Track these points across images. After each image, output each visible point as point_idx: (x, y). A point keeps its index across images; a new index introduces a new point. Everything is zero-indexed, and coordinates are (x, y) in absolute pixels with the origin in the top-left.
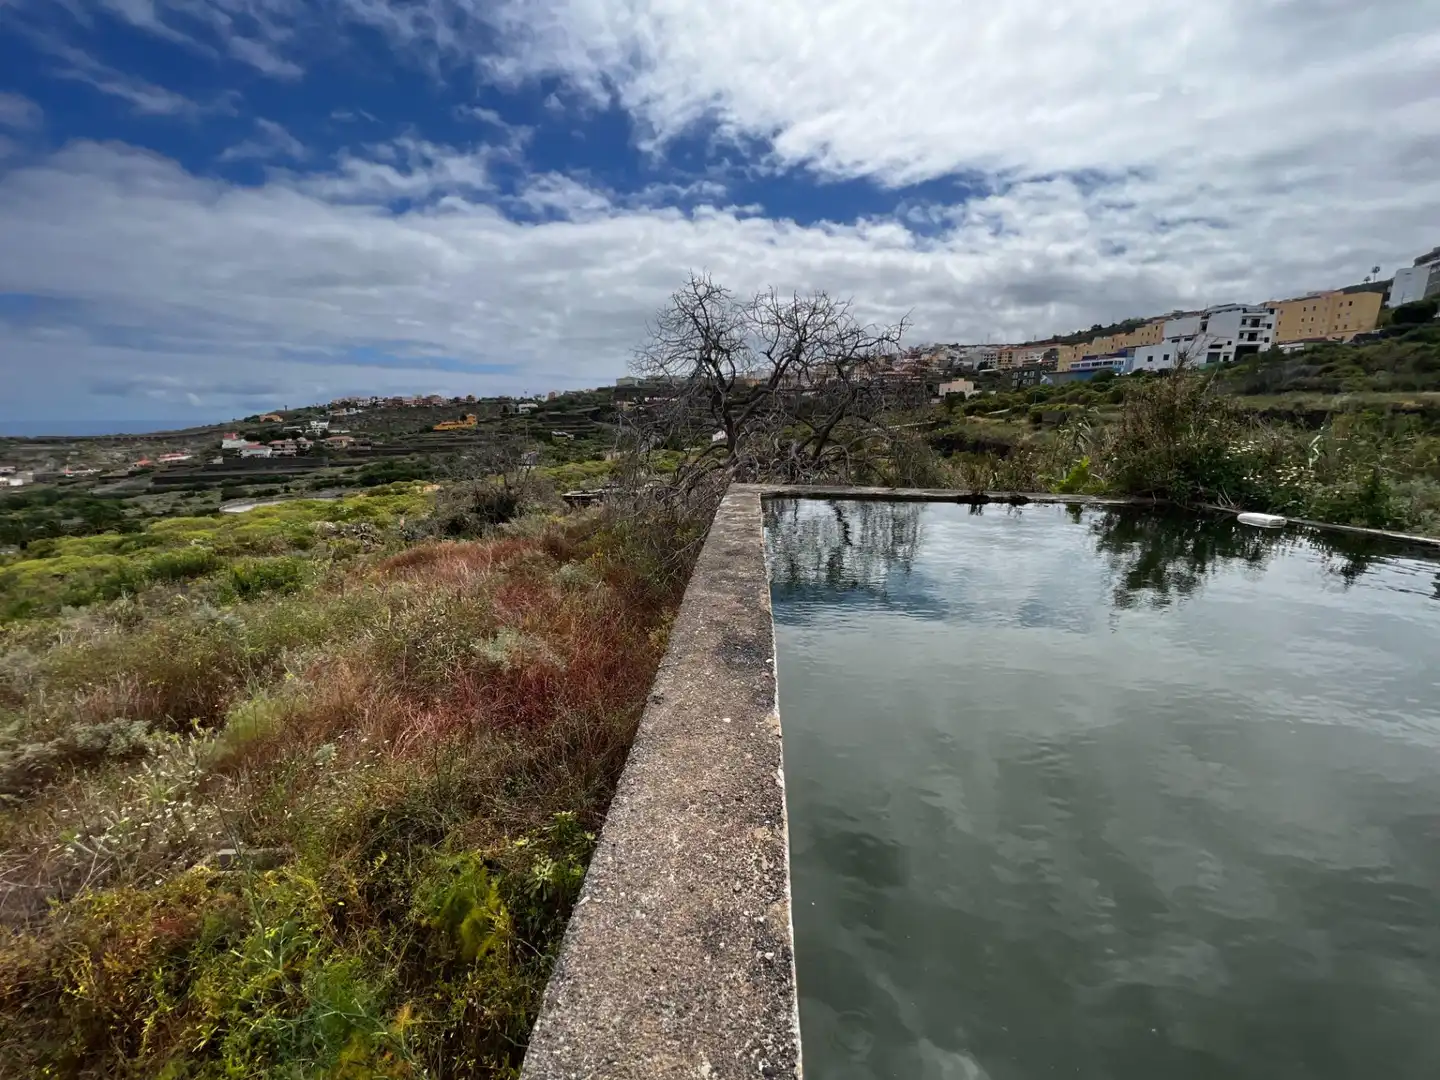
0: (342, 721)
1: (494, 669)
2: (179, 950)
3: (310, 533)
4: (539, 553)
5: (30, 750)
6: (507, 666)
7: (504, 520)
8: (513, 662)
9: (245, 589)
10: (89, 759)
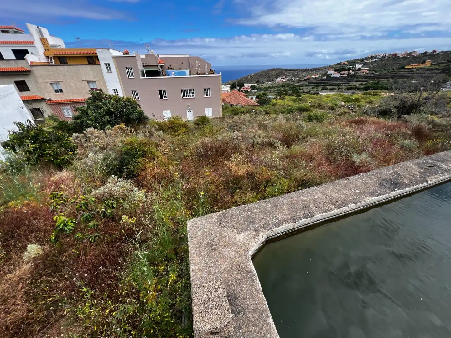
0: (311, 158)
1: (353, 163)
2: (268, 182)
3: (336, 105)
4: (409, 132)
5: (265, 140)
6: (357, 164)
7: (408, 114)
8: (360, 163)
9: (310, 119)
10: (271, 145)
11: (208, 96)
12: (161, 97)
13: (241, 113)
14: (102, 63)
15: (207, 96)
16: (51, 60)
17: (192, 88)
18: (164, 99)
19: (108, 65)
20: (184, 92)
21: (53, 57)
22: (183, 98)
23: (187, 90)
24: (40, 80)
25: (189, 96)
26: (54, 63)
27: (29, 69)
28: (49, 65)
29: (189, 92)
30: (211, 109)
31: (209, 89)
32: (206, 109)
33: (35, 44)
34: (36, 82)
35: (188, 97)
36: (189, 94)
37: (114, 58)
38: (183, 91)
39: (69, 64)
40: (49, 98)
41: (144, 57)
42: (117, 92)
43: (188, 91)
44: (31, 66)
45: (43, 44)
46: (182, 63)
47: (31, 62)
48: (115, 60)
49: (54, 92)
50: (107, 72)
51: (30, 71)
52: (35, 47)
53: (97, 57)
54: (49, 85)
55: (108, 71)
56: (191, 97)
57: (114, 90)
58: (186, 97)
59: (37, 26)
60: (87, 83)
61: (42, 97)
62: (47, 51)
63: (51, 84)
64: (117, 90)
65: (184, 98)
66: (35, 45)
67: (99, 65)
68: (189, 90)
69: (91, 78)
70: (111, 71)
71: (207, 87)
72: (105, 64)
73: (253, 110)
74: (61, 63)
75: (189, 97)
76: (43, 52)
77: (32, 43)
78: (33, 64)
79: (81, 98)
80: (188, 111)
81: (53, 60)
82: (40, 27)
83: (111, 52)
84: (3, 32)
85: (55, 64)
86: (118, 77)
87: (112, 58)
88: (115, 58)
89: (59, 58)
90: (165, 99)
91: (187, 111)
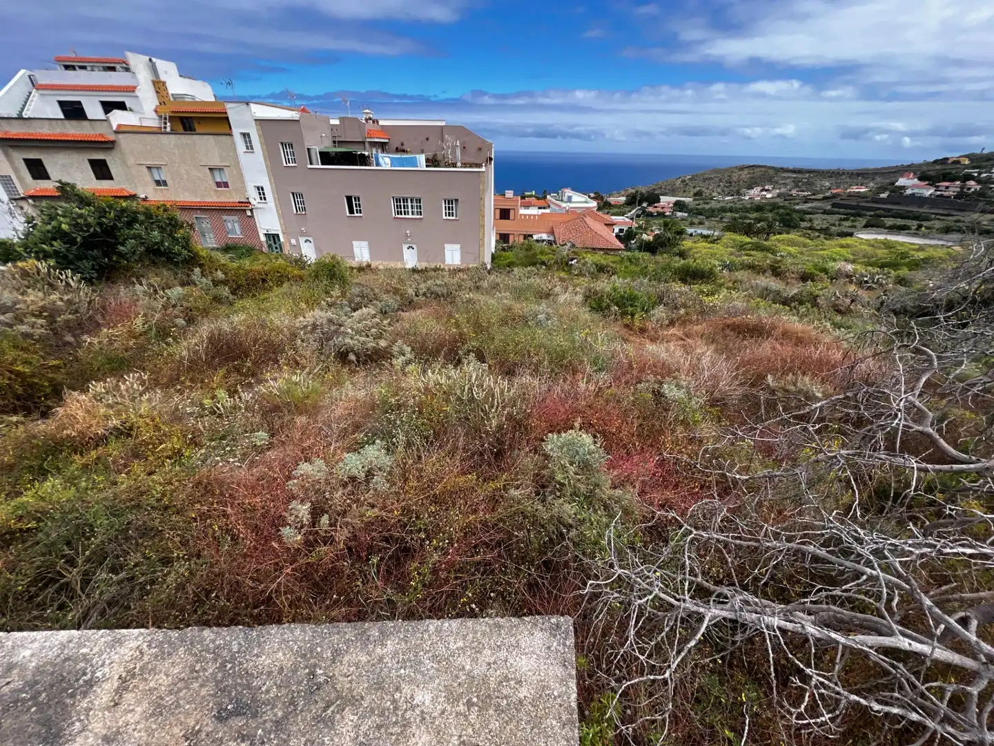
3: (824, 270)
5: (382, 342)
11: (454, 218)
12: (351, 211)
13: (543, 263)
14: (236, 132)
15: (451, 218)
16: (165, 123)
17: (418, 196)
18: (356, 215)
19: (246, 136)
20: (401, 202)
21: (170, 117)
22: (397, 216)
23: (405, 200)
24: (131, 161)
25: (410, 213)
26: (168, 129)
27: (112, 137)
28: (159, 132)
29: (410, 204)
30: (458, 247)
31: (457, 200)
32: (448, 247)
33: (136, 91)
34: (124, 162)
35: (407, 216)
36: (410, 210)
37: (258, 123)
38: (398, 200)
39: (198, 131)
40: (143, 196)
41: (336, 122)
42: (264, 194)
43: (409, 201)
44: (116, 132)
45: (157, 92)
46: (427, 139)
47: (119, 126)
48: (259, 127)
49: (153, 185)
50: (245, 150)
51: (113, 142)
52: (137, 97)
53: (227, 119)
54: (145, 170)
55: (247, 148)
56: (414, 217)
57: (258, 188)
58: (403, 216)
59: (147, 58)
60: (208, 171)
61: (133, 192)
62: (163, 106)
63: (149, 168)
64: (262, 189)
65: (400, 216)
66: (137, 93)
67: (230, 135)
68: (411, 200)
69: (216, 162)
70: (252, 148)
71: (452, 197)
72: (241, 133)
73: (572, 260)
74: (185, 130)
75: (410, 216)
76: (154, 107)
77: (131, 89)
78: (122, 129)
79: (198, 200)
80: (408, 246)
81: (168, 124)
82: (154, 60)
83: (253, 110)
84: (67, 67)
85: (171, 130)
86: (266, 163)
87: (254, 123)
88: (260, 122)
89: (181, 119)
90: (359, 215)
91: (405, 247)
